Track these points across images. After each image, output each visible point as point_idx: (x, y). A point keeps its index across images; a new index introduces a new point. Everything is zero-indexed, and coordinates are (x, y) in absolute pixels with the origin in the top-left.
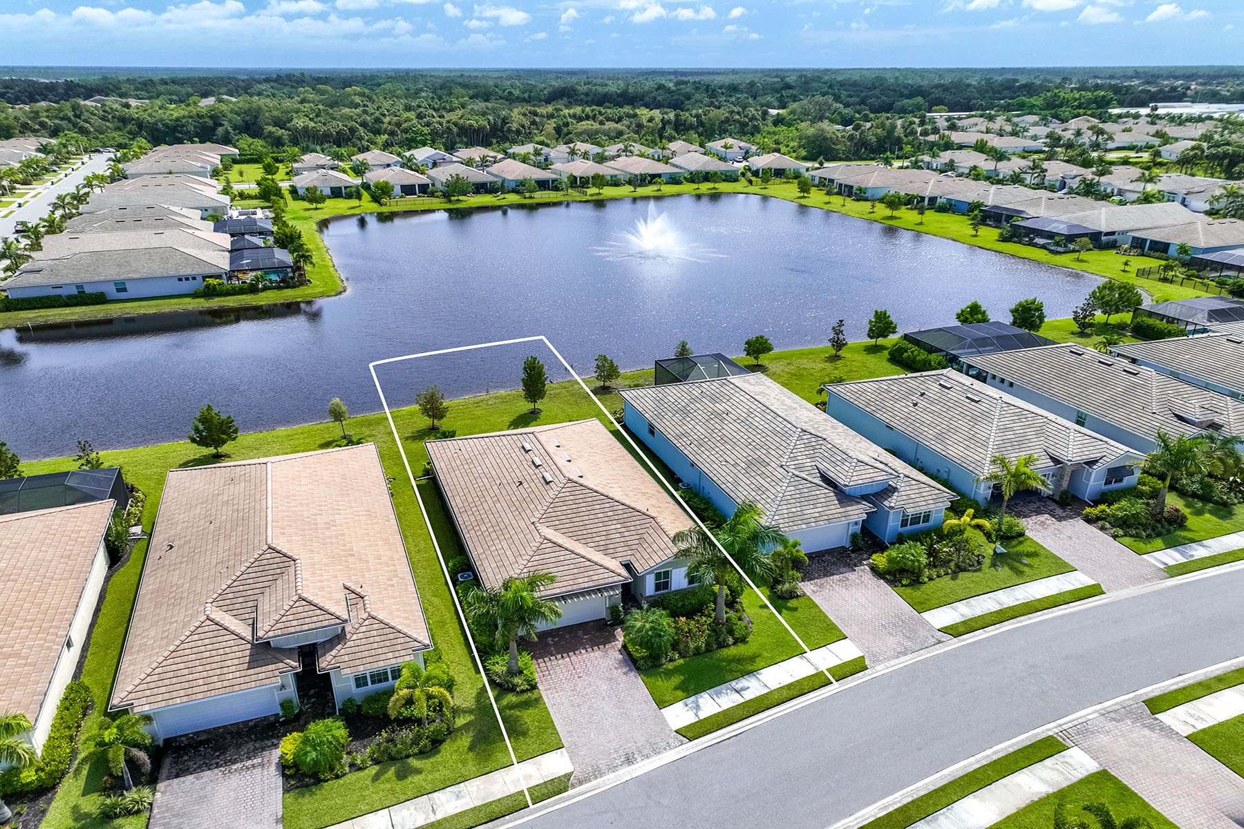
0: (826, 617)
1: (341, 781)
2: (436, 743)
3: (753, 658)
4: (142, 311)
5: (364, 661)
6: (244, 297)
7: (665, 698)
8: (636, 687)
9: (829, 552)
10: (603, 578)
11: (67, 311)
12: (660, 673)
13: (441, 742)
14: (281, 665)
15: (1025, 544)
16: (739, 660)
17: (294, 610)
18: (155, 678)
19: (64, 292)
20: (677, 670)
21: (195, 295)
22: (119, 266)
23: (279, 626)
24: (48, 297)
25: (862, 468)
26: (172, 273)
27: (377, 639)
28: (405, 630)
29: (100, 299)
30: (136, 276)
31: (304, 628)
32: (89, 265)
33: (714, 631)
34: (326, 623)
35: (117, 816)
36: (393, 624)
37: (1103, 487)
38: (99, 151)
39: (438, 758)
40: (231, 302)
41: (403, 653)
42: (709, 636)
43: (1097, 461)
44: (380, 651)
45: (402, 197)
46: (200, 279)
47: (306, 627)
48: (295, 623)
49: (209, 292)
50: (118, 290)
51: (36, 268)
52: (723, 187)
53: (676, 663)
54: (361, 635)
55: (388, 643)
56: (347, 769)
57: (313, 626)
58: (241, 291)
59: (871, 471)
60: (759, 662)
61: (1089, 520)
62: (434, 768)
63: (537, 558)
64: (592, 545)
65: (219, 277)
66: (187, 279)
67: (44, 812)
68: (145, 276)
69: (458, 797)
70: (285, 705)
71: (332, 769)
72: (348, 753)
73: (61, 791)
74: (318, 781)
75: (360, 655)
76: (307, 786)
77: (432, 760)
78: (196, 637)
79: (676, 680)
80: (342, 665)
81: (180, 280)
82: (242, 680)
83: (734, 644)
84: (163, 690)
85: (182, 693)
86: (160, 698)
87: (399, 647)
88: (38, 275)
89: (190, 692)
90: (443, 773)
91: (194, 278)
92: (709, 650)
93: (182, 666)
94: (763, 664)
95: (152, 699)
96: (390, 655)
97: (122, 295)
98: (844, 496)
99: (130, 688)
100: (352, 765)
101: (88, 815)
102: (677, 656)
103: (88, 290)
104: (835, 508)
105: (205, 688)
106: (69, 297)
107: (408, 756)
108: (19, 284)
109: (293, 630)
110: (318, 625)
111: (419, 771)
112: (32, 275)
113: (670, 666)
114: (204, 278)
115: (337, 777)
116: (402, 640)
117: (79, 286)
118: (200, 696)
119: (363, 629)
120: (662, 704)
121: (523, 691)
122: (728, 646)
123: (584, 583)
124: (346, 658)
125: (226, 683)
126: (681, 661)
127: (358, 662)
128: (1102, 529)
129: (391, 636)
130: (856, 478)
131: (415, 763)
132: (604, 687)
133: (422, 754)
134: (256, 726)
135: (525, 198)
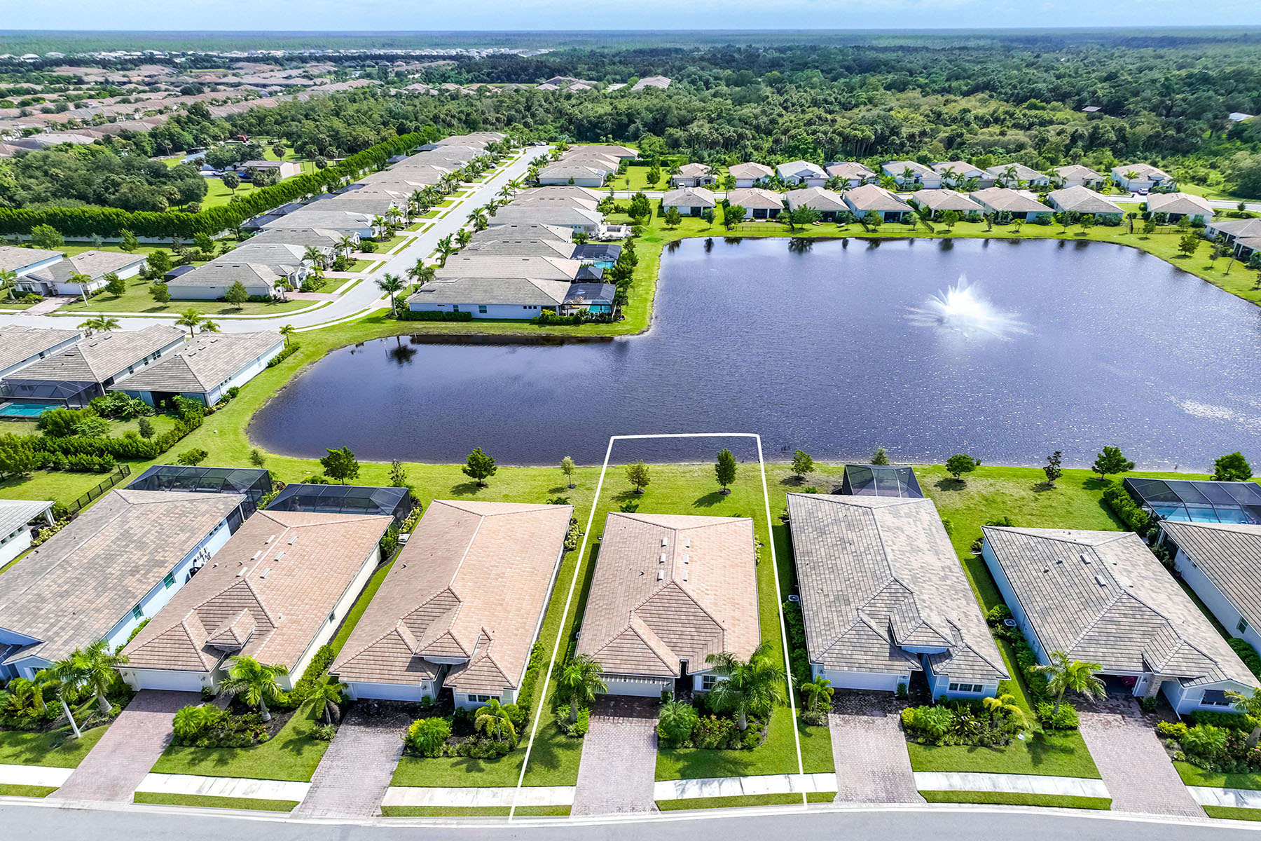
0: (831, 750)
1: (435, 761)
2: (500, 755)
3: (746, 765)
4: (492, 332)
5: (472, 686)
6: (568, 327)
7: (664, 774)
8: (650, 757)
9: (876, 693)
10: (659, 670)
11: (443, 324)
12: (672, 755)
13: (504, 755)
14: (424, 674)
15: (1070, 738)
16: (735, 762)
17: (442, 640)
18: (356, 661)
19: (445, 309)
20: (685, 757)
21: (532, 322)
22: (485, 292)
23: (430, 648)
24: (433, 312)
25: (924, 630)
26: (520, 302)
27: (486, 673)
28: (504, 673)
29: (467, 317)
30: (494, 302)
31: (443, 653)
32: (466, 289)
33: (731, 734)
34: (457, 654)
35: (317, 739)
36: (499, 666)
37: (1200, 705)
38: (532, 144)
39: (496, 766)
40: (557, 331)
41: (497, 688)
42: (724, 737)
43: (1192, 679)
44: (484, 682)
45: (752, 221)
46: (540, 308)
47: (444, 654)
48: (439, 649)
49: (543, 321)
50: (481, 311)
51: (431, 288)
52: (1095, 232)
53: (687, 751)
54: (477, 668)
55: (491, 678)
56: (441, 754)
57: (449, 654)
58: (567, 323)
59: (931, 635)
60: (750, 770)
61: (1161, 735)
62: (490, 773)
63: (618, 641)
64: (666, 640)
65: (553, 308)
66: (530, 307)
67: (286, 722)
68: (501, 302)
69: (494, 796)
70: (426, 699)
71: (433, 750)
72: (447, 744)
73: (298, 711)
74: (423, 756)
75: (471, 682)
76: (416, 757)
77: (492, 765)
78: (385, 641)
79: (680, 765)
80: (458, 685)
81: (525, 308)
82: (400, 677)
83: (742, 749)
84: (357, 670)
85: (366, 676)
86: (354, 675)
87: (496, 683)
88: (431, 295)
89: (370, 676)
90: (495, 777)
91: (535, 308)
92: (718, 748)
93: (372, 658)
94: (752, 772)
95: (350, 675)
96: (489, 687)
97: (483, 316)
98: (897, 651)
99: (341, 664)
100: (445, 752)
101: (304, 732)
102: (691, 745)
103: (461, 309)
104: (884, 660)
105: (379, 676)
106: (448, 314)
107: (479, 758)
108: (418, 301)
109: (436, 653)
110: (453, 654)
111: (481, 770)
112: (427, 294)
113: (682, 751)
114: (543, 308)
115: (434, 757)
116: (500, 679)
117: (455, 306)
118: (375, 681)
119: (480, 664)
120: (659, 777)
121: (572, 737)
122: (735, 749)
123: (643, 670)
124: (462, 681)
125: (391, 677)
126: (693, 750)
127: (468, 686)
128: (1168, 747)
129: (495, 674)
130: (912, 638)
131: (482, 764)
132: (628, 752)
133: (489, 759)
134: (407, 706)
135: (868, 231)
